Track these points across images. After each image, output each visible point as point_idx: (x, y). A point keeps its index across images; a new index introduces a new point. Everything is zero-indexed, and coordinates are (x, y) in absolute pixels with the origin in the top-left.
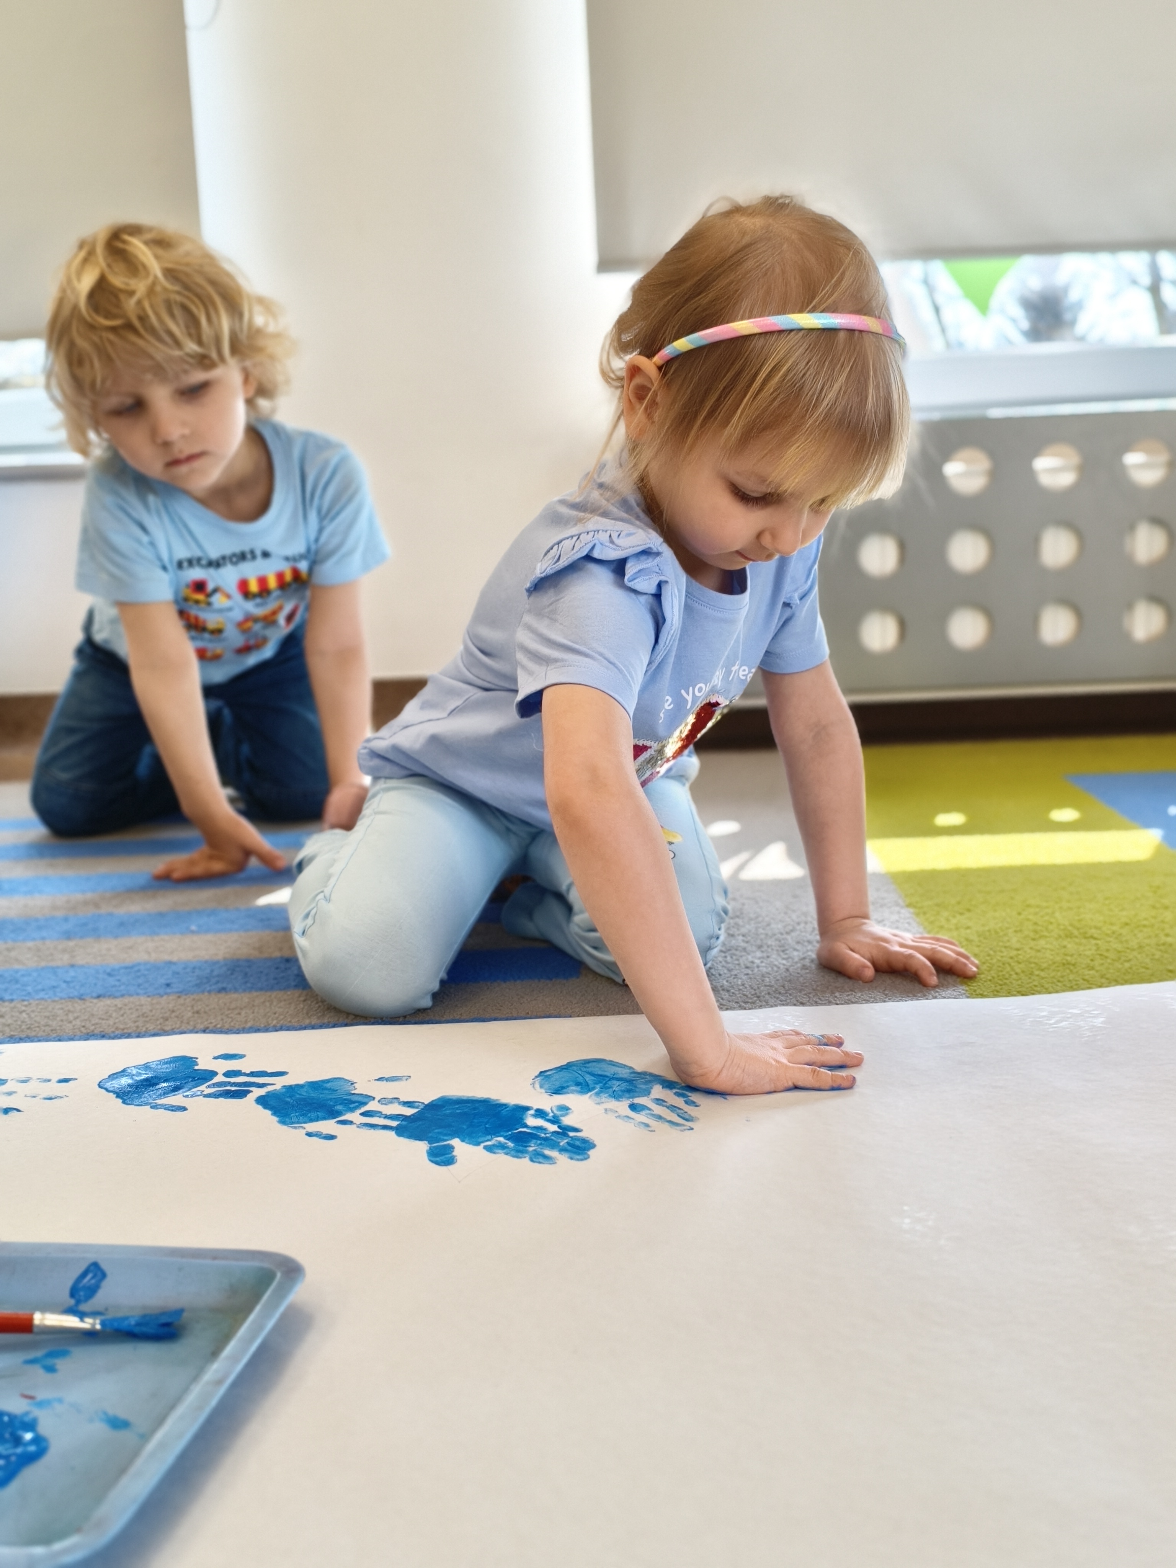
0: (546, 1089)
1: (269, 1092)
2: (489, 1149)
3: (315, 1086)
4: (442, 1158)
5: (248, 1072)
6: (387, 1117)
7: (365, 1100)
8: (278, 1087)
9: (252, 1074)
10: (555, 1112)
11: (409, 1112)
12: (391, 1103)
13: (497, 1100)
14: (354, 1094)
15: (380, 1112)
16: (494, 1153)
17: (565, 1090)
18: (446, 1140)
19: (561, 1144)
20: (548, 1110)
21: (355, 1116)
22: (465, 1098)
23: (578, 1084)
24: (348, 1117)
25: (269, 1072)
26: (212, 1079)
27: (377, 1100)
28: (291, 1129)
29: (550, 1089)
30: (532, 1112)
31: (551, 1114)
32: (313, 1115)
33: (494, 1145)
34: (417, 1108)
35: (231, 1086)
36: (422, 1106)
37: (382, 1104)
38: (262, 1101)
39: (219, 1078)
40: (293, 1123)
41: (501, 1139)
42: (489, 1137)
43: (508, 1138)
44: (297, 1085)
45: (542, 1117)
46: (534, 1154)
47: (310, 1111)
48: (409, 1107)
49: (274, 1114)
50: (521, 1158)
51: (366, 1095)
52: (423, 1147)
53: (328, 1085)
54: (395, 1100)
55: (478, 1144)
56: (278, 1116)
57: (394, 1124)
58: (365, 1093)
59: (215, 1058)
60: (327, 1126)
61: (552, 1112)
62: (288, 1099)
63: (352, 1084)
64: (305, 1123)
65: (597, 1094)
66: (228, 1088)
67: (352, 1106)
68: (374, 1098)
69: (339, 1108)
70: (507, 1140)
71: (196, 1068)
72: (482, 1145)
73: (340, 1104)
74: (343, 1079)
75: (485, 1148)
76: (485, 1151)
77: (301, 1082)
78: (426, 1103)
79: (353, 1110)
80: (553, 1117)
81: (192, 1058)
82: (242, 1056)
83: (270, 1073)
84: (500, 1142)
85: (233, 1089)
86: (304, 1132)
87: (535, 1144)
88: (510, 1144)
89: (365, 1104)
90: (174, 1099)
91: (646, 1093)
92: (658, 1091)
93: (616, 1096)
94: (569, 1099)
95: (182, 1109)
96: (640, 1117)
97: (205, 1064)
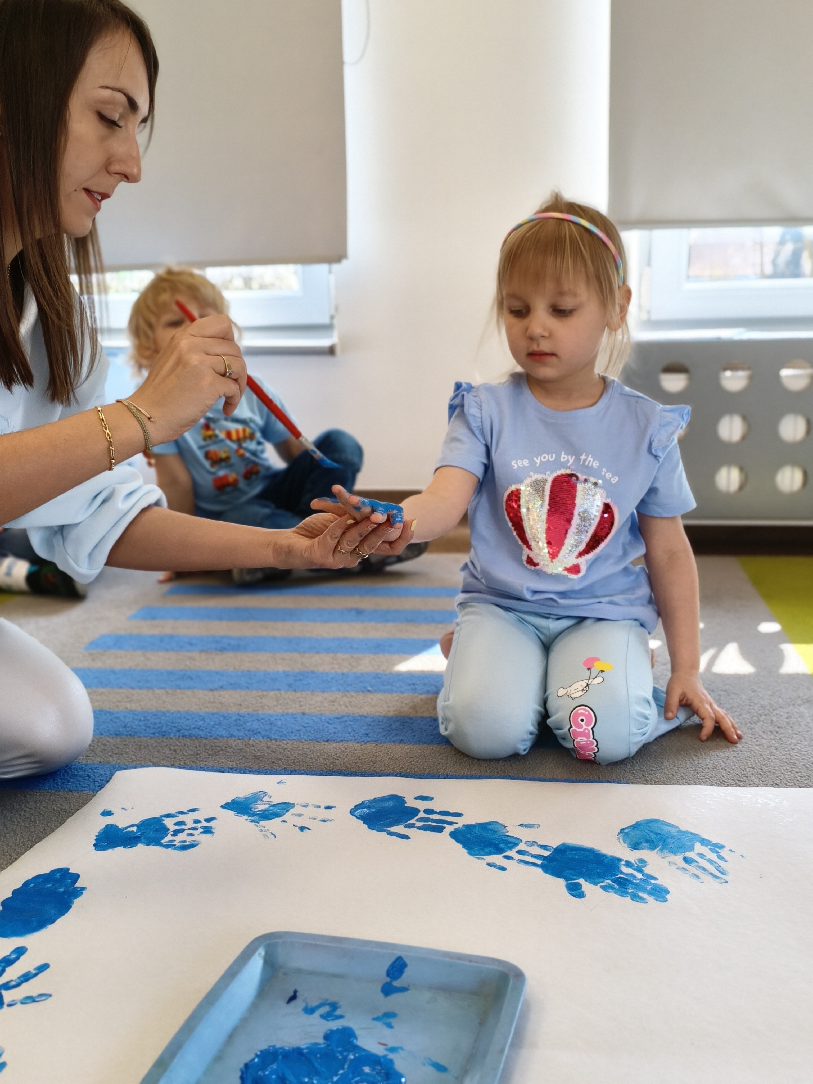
0: (627, 844)
1: (456, 829)
2: (603, 888)
3: (483, 826)
4: (576, 892)
5: (438, 811)
6: (533, 856)
7: (517, 842)
8: (460, 825)
9: (441, 813)
10: (638, 863)
11: (546, 853)
12: (533, 845)
13: (599, 850)
14: (508, 836)
15: (528, 852)
16: (608, 892)
17: (640, 846)
18: (575, 879)
19: (648, 889)
20: (633, 862)
21: (512, 853)
22: (577, 846)
23: (647, 841)
24: (508, 853)
25: (451, 812)
26: (417, 815)
27: (524, 841)
28: (476, 859)
29: (629, 845)
30: (623, 863)
31: (636, 865)
32: (487, 850)
33: (606, 886)
34: (550, 850)
35: (431, 822)
36: (552, 850)
37: (528, 846)
38: (453, 835)
39: (421, 815)
40: (477, 855)
41: (609, 882)
42: (602, 880)
43: (614, 881)
44: (471, 825)
45: (631, 867)
46: (632, 895)
47: (485, 847)
48: (544, 849)
49: (464, 847)
50: (625, 897)
51: (516, 838)
52: (561, 883)
53: (490, 827)
54: (534, 844)
55: (596, 884)
56: (467, 849)
57: (539, 862)
58: (515, 836)
59: (416, 798)
60: (497, 859)
61: (636, 863)
62: (469, 836)
63: (505, 827)
64: (484, 855)
65: (661, 850)
66: (430, 823)
67: (510, 845)
68: (521, 841)
69: (502, 846)
70: (613, 882)
71: (406, 805)
72: (599, 885)
73: (502, 844)
74: (498, 822)
75: (601, 887)
76: (601, 890)
77: (474, 823)
78: (555, 847)
79: (511, 848)
80: (637, 867)
81: (401, 797)
82: (432, 799)
83: (453, 813)
84: (609, 884)
85: (434, 824)
86: (485, 862)
87: (632, 887)
88: (616, 886)
89: (517, 845)
90: (399, 829)
91: (692, 849)
92: (698, 847)
93: (674, 852)
94: (644, 854)
95: (406, 837)
96: (692, 868)
97: (411, 803)
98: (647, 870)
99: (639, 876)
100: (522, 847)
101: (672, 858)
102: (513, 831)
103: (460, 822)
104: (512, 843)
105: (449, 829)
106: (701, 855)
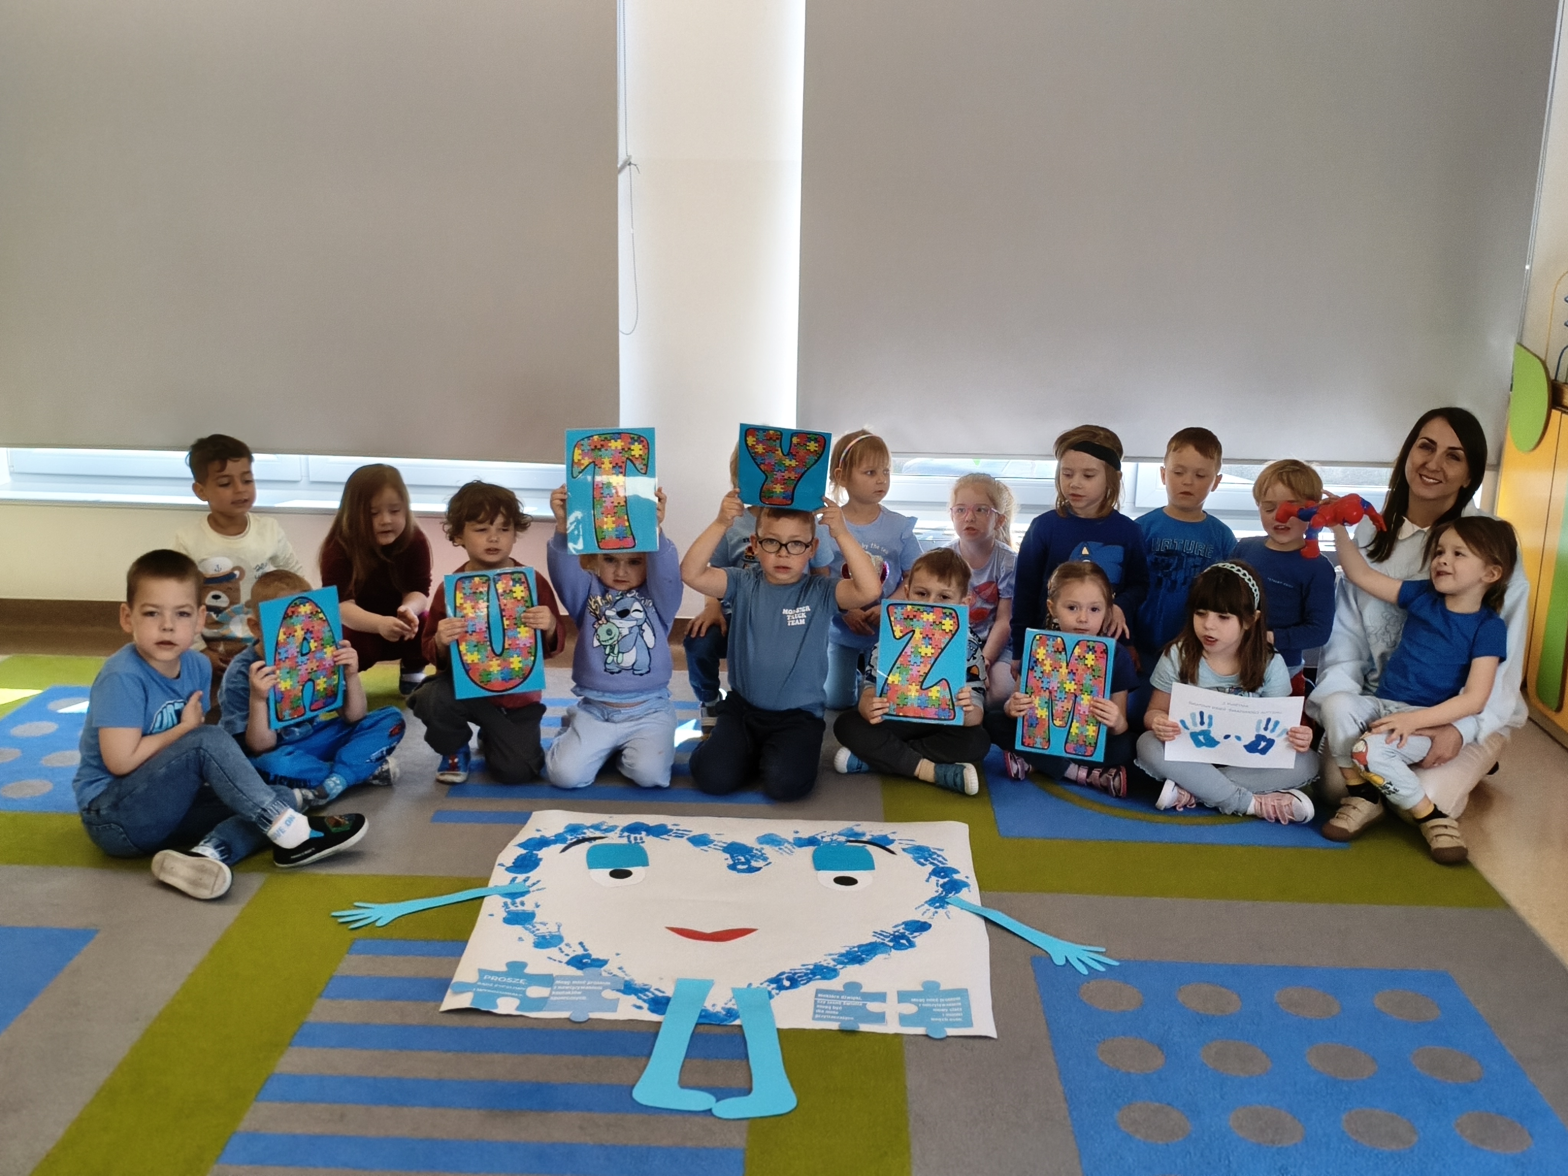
38: (689, 839)
39: (674, 831)
40: (696, 846)
44: (695, 835)
47: (700, 843)
48: (725, 844)
53: (703, 835)
54: (721, 842)
56: (693, 844)
57: (721, 848)
59: (672, 824)
60: (705, 847)
62: (694, 839)
63: (709, 836)
64: (700, 846)
65: (772, 845)
69: (707, 843)
74: (706, 833)
78: (729, 843)
80: (760, 850)
81: (666, 824)
82: (679, 825)
83: (687, 830)
85: (679, 835)
86: (700, 849)
90: (665, 836)
91: (783, 845)
92: (786, 845)
93: (776, 846)
94: (764, 846)
95: (668, 840)
96: (781, 851)
97: (670, 827)
98: (763, 852)
99: (760, 853)
100: (715, 843)
101: (774, 848)
102: (712, 838)
103: (691, 834)
104: (712, 842)
105: (686, 837)
106: (786, 847)
